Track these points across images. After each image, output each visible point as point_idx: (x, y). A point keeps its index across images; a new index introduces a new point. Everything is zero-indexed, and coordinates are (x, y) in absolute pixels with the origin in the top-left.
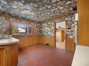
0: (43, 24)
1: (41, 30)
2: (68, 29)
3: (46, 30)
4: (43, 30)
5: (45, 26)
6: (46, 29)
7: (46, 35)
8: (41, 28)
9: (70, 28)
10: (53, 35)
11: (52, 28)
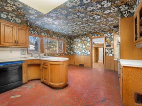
0: (75, 40)
1: (72, 47)
2: (107, 46)
3: (79, 47)
4: (76, 47)
5: (78, 42)
6: (79, 45)
7: (80, 53)
8: (72, 44)
9: (110, 46)
10: (89, 53)
11: (88, 44)
